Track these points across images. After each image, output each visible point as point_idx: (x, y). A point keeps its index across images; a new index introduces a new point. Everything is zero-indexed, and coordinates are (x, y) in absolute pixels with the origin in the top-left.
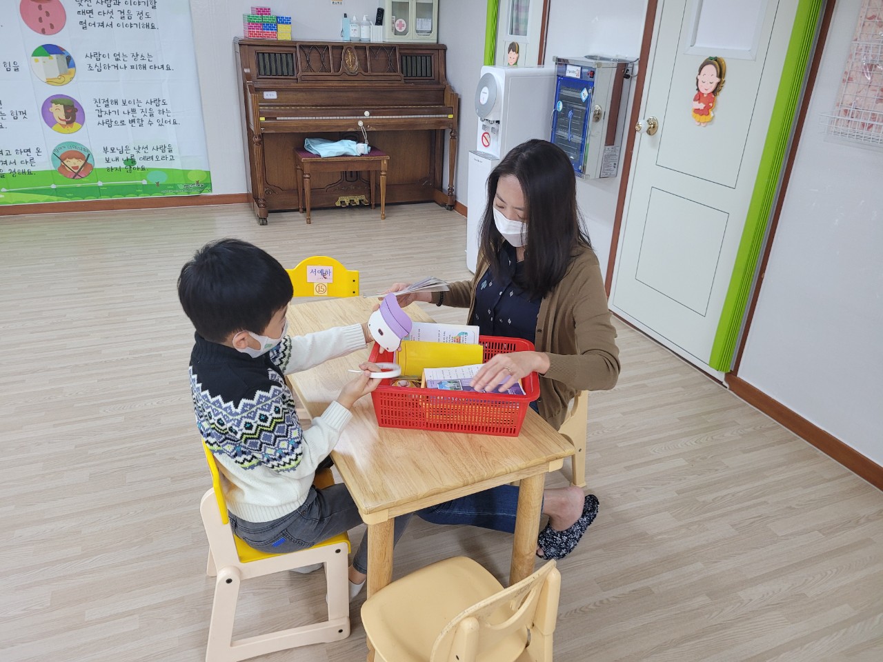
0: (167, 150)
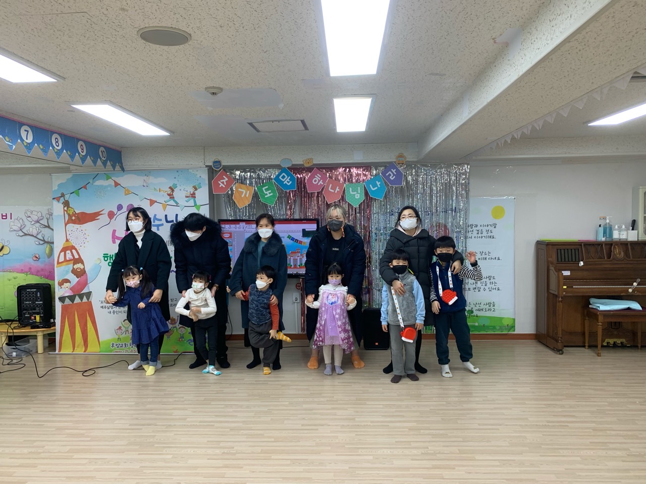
0: (492, 305)
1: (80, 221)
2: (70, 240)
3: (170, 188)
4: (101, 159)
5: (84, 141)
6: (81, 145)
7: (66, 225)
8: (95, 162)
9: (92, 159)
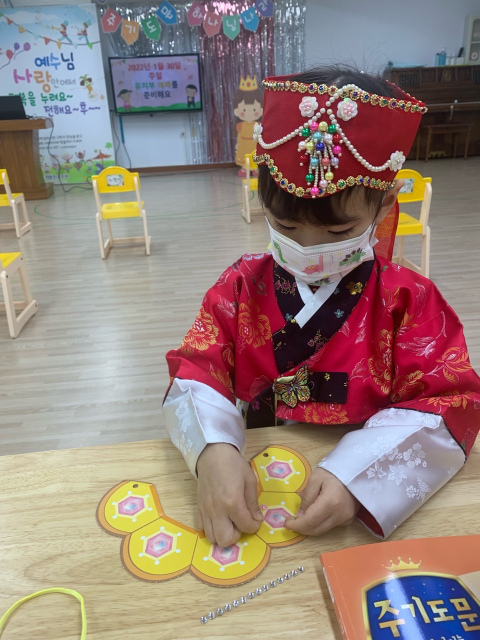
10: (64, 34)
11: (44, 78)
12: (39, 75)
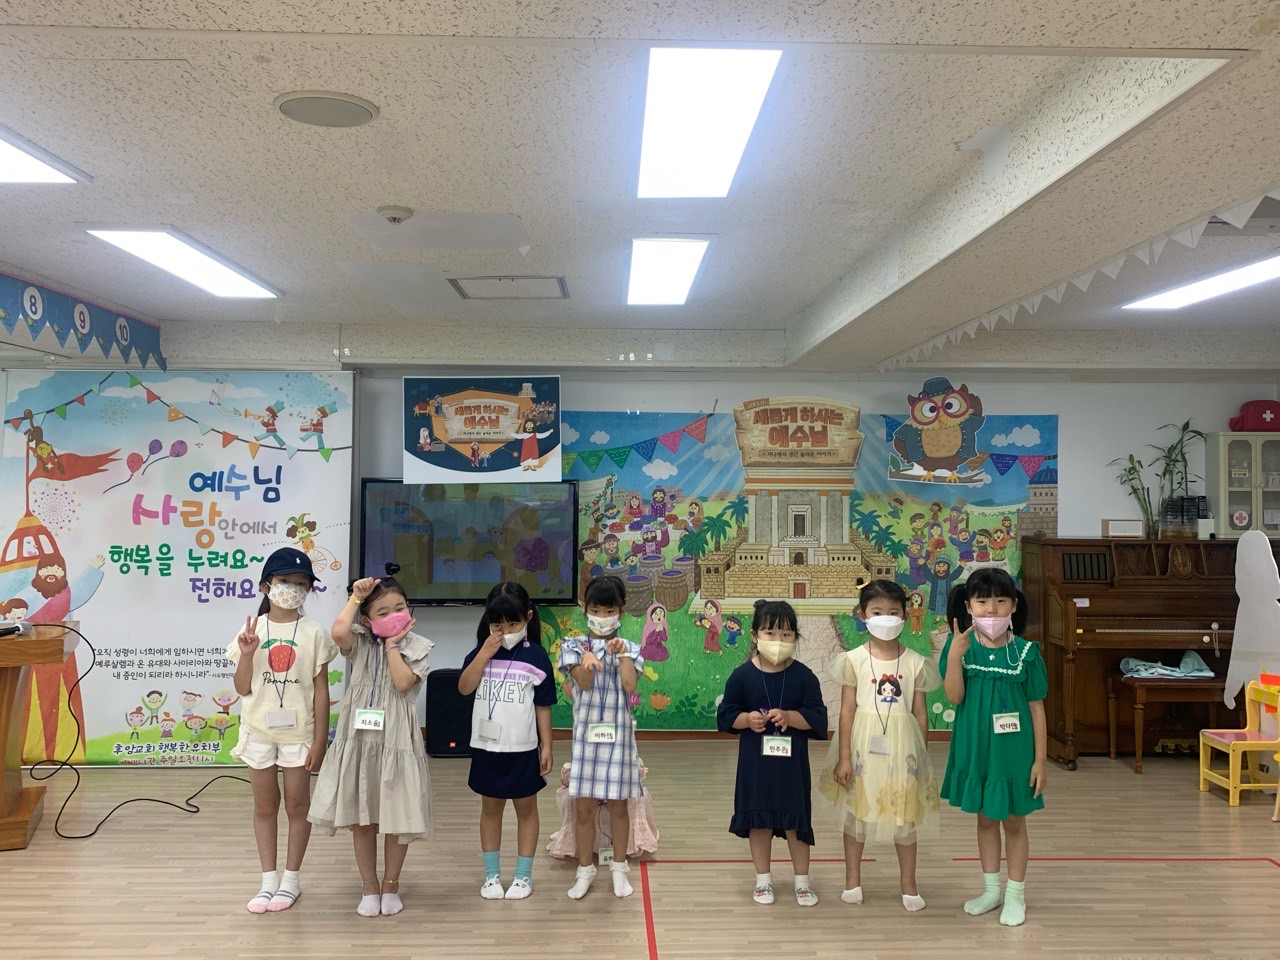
1: (63, 472)
2: (35, 514)
3: (269, 410)
4: (118, 342)
5: (88, 305)
6: (82, 313)
7: (29, 480)
8: (106, 350)
9: (102, 342)
10: (270, 427)
11: (205, 515)
12: (195, 509)
